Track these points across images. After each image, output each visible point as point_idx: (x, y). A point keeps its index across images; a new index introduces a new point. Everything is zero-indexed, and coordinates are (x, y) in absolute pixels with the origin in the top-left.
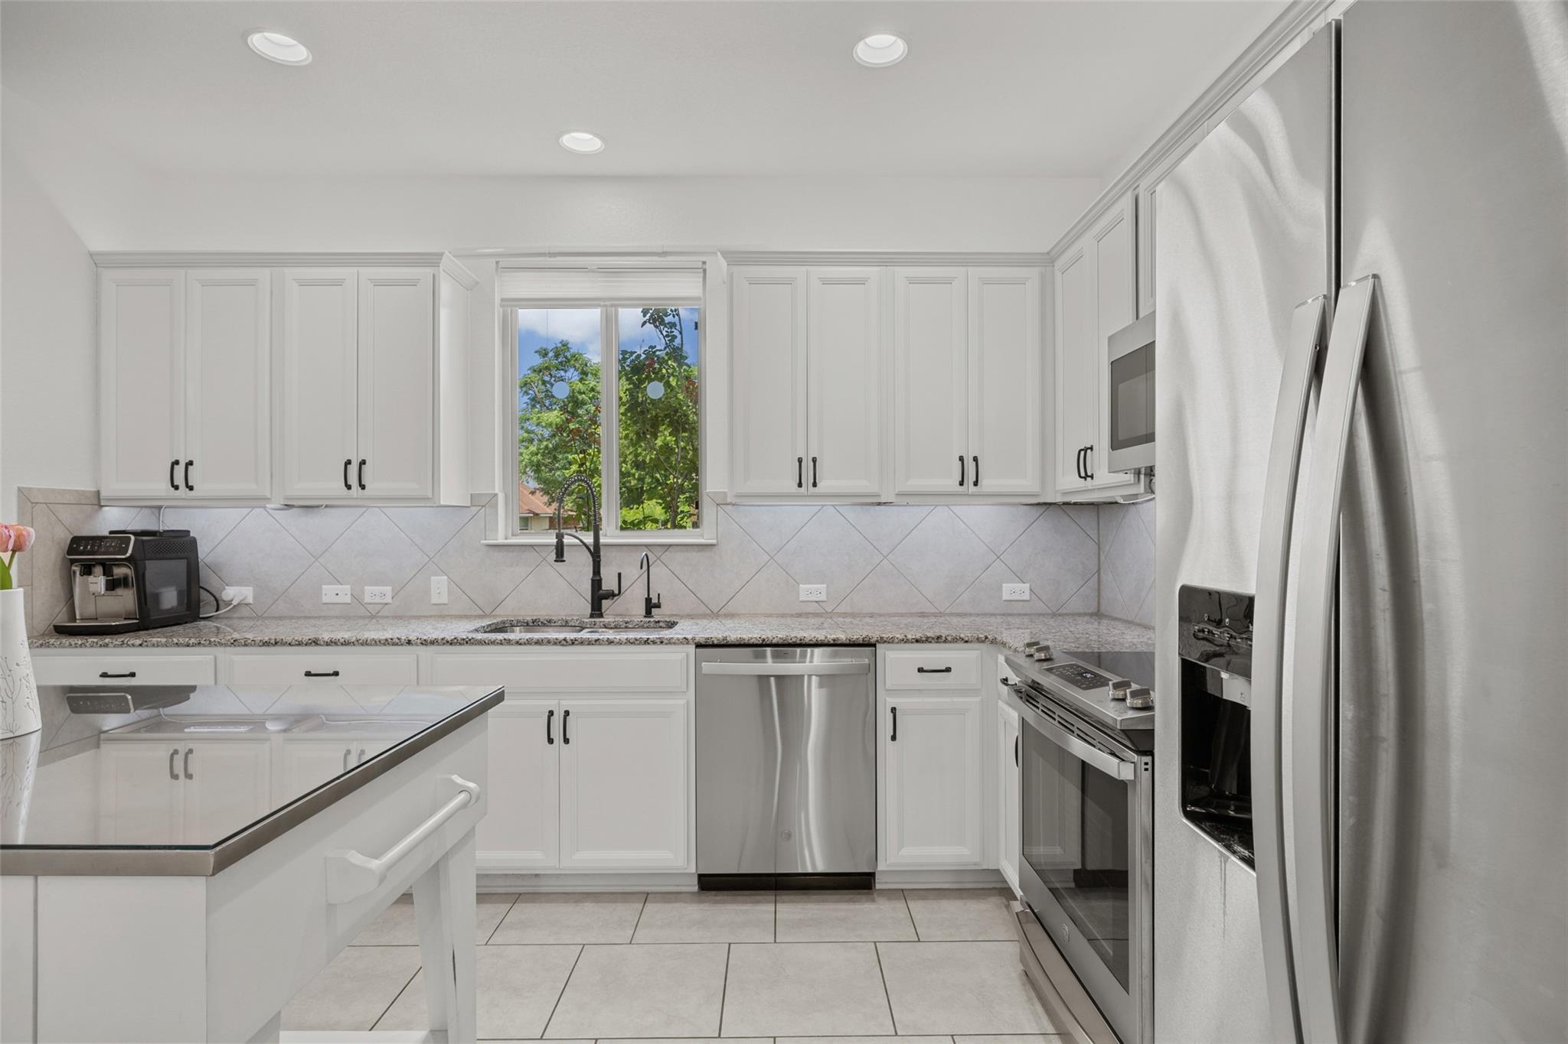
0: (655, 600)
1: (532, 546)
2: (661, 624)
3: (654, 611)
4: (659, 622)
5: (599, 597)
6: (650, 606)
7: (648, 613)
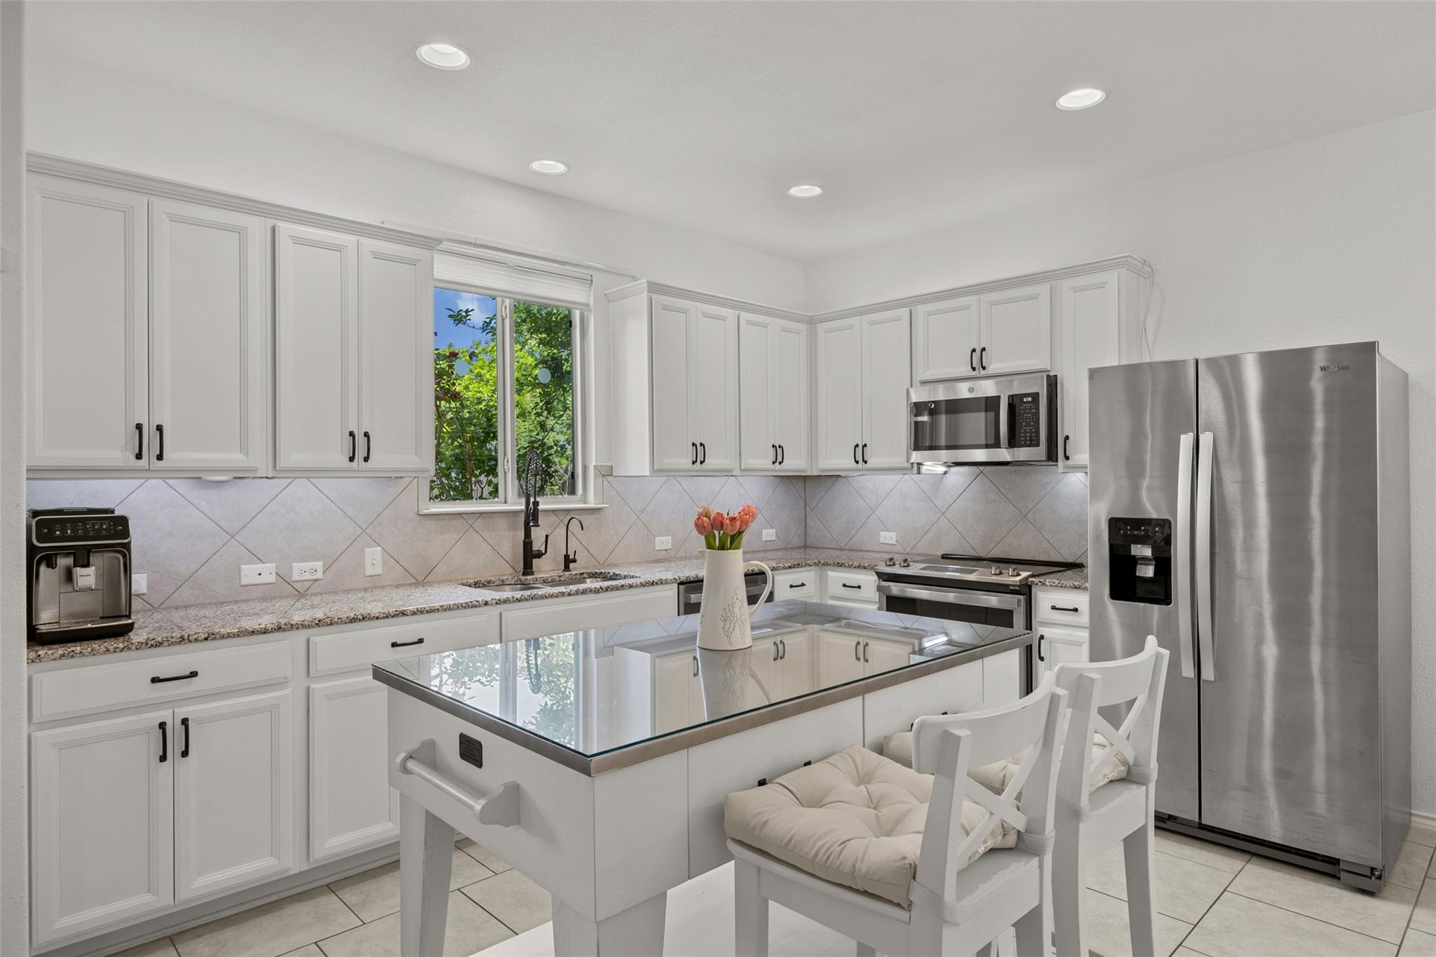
0: (571, 557)
1: (460, 514)
2: (585, 575)
3: (572, 565)
4: (583, 574)
5: (530, 555)
6: (568, 561)
7: (567, 568)
